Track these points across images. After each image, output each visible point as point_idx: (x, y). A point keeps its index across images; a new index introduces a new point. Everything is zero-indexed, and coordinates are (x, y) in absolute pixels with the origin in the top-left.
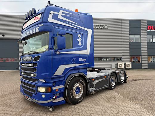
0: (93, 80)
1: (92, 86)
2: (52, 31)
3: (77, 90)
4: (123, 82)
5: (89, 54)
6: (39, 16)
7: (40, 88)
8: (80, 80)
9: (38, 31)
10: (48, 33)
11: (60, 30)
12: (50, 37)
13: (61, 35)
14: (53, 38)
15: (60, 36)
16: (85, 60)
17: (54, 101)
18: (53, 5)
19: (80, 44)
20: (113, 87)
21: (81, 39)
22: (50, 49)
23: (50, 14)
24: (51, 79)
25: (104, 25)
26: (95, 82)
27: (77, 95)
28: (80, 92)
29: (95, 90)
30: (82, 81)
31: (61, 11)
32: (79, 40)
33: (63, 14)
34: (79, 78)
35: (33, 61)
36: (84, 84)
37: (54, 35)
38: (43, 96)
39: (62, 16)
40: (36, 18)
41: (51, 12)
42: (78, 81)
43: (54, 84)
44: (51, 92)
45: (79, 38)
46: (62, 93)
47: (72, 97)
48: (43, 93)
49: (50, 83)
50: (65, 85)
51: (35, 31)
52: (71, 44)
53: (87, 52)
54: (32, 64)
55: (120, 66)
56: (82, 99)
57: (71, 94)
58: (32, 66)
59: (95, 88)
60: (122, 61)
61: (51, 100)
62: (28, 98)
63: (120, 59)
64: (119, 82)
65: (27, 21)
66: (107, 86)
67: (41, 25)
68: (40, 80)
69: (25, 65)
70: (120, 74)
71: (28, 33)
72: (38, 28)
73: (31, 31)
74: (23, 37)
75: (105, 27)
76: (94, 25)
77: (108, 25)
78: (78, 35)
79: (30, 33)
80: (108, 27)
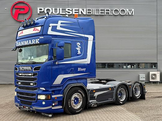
0: (94, 91)
1: (93, 98)
2: (51, 43)
3: (76, 101)
5: (89, 62)
6: (39, 28)
7: (41, 95)
8: (79, 91)
9: (38, 43)
10: (48, 45)
12: (50, 49)
13: (60, 47)
14: (52, 49)
16: (85, 69)
17: (53, 108)
19: (79, 52)
20: (122, 102)
21: (80, 47)
22: (50, 59)
23: (50, 26)
24: (51, 87)
25: (127, 10)
26: (96, 94)
27: (76, 105)
28: (79, 103)
30: (80, 91)
31: (60, 22)
32: (78, 49)
33: (61, 25)
34: (78, 88)
35: (33, 71)
38: (44, 103)
39: (61, 27)
40: (35, 29)
42: (76, 91)
43: (53, 93)
45: (78, 46)
46: (61, 101)
47: (70, 106)
48: (43, 100)
49: (49, 91)
50: (63, 94)
51: (35, 42)
52: (70, 53)
53: (87, 61)
54: (31, 73)
55: (154, 77)
56: (80, 110)
57: (69, 103)
58: (31, 76)
59: (96, 100)
60: (157, 68)
61: (51, 107)
62: (26, 108)
63: (154, 66)
64: (131, 96)
65: (24, 29)
66: (112, 100)
67: (41, 38)
68: (40, 88)
69: (23, 74)
70: (134, 86)
71: (26, 43)
72: (38, 39)
73: (30, 41)
74: (19, 46)
75: (128, 13)
76: (110, 10)
77: (133, 10)
78: (77, 43)
79: (29, 43)
80: (133, 13)
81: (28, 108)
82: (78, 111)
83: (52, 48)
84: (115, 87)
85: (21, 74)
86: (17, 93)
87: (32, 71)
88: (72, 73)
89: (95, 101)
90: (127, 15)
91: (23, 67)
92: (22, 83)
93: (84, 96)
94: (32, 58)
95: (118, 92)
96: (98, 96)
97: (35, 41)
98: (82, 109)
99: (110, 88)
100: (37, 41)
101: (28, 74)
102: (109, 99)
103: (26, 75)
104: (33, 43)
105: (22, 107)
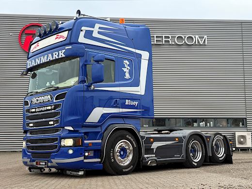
0: (152, 140)
1: (149, 151)
2: (84, 56)
3: (122, 153)
4: (220, 159)
5: (143, 93)
6: (65, 34)
8: (128, 136)
9: (63, 56)
10: (79, 59)
11: (96, 54)
12: (81, 65)
13: (97, 61)
14: (86, 65)
15: (96, 63)
16: (137, 103)
17: (86, 161)
18: (84, 15)
19: (127, 76)
20: (196, 162)
21: (129, 68)
22: (83, 82)
23: (82, 31)
24: (82, 126)
25: (197, 36)
27: (122, 160)
28: (128, 156)
29: (155, 158)
30: (130, 138)
31: (97, 26)
32: (125, 70)
33: (100, 30)
34: (125, 132)
35: (55, 101)
36: (135, 145)
37: (86, 61)
38: (71, 152)
39: (99, 33)
40: (59, 37)
41: (83, 28)
43: (86, 136)
44: (82, 146)
45: (126, 66)
46: (98, 150)
47: (113, 160)
48: (70, 146)
49: (80, 133)
50: (102, 140)
51: (58, 56)
53: (140, 90)
54: (51, 106)
55: (242, 140)
56: (129, 169)
57: (111, 154)
58: (51, 110)
59: (154, 155)
60: (246, 127)
61: (82, 158)
62: (41, 163)
63: (241, 123)
64: (211, 155)
65: (40, 39)
66: (180, 158)
67: (68, 48)
68: (66, 128)
69: (37, 110)
70: (213, 139)
71: (44, 59)
72: (63, 51)
73: (50, 55)
74: (32, 66)
75: (198, 42)
76: (170, 37)
77: (206, 36)
78: (124, 61)
79: (49, 58)
80: (206, 41)
81: (44, 163)
82: (126, 170)
83: (85, 63)
84: (184, 137)
85: (34, 110)
86: (27, 141)
87: (52, 101)
88: (116, 107)
89: (152, 155)
90: (196, 45)
91: (37, 98)
92: (36, 124)
93: (135, 146)
94: (53, 83)
95: (190, 146)
96: (158, 148)
97: (57, 54)
98: (132, 166)
99: (177, 138)
100: (62, 54)
101: (45, 108)
102: (175, 156)
103: (43, 109)
104: (54, 58)
105: (35, 163)
